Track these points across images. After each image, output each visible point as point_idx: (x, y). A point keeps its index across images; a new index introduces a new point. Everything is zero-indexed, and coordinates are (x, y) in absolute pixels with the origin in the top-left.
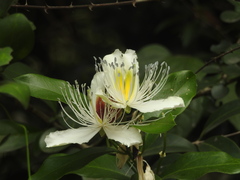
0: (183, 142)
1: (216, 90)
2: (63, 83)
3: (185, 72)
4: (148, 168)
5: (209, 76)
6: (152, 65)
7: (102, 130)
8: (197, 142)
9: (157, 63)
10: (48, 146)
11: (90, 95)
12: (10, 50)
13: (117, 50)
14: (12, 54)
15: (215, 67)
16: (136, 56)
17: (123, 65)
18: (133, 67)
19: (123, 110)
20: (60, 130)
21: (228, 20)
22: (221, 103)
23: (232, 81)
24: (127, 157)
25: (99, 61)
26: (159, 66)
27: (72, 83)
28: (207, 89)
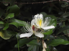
0: (52, 37)
1: (60, 24)
2: (24, 22)
3: (54, 19)
4: (45, 43)
5: (58, 20)
6: (47, 18)
7: (34, 34)
8: (56, 37)
9: (48, 17)
10: (20, 37)
11: (31, 25)
12: (14, 14)
13: (38, 14)
14: (14, 15)
15: (60, 18)
16: (42, 16)
17: (40, 18)
18: (42, 18)
19: (39, 29)
20: (23, 33)
21: (63, 7)
22: (61, 27)
23: (64, 22)
24: (40, 40)
25: (34, 17)
26: (49, 18)
27: (27, 22)
28: (58, 24)
